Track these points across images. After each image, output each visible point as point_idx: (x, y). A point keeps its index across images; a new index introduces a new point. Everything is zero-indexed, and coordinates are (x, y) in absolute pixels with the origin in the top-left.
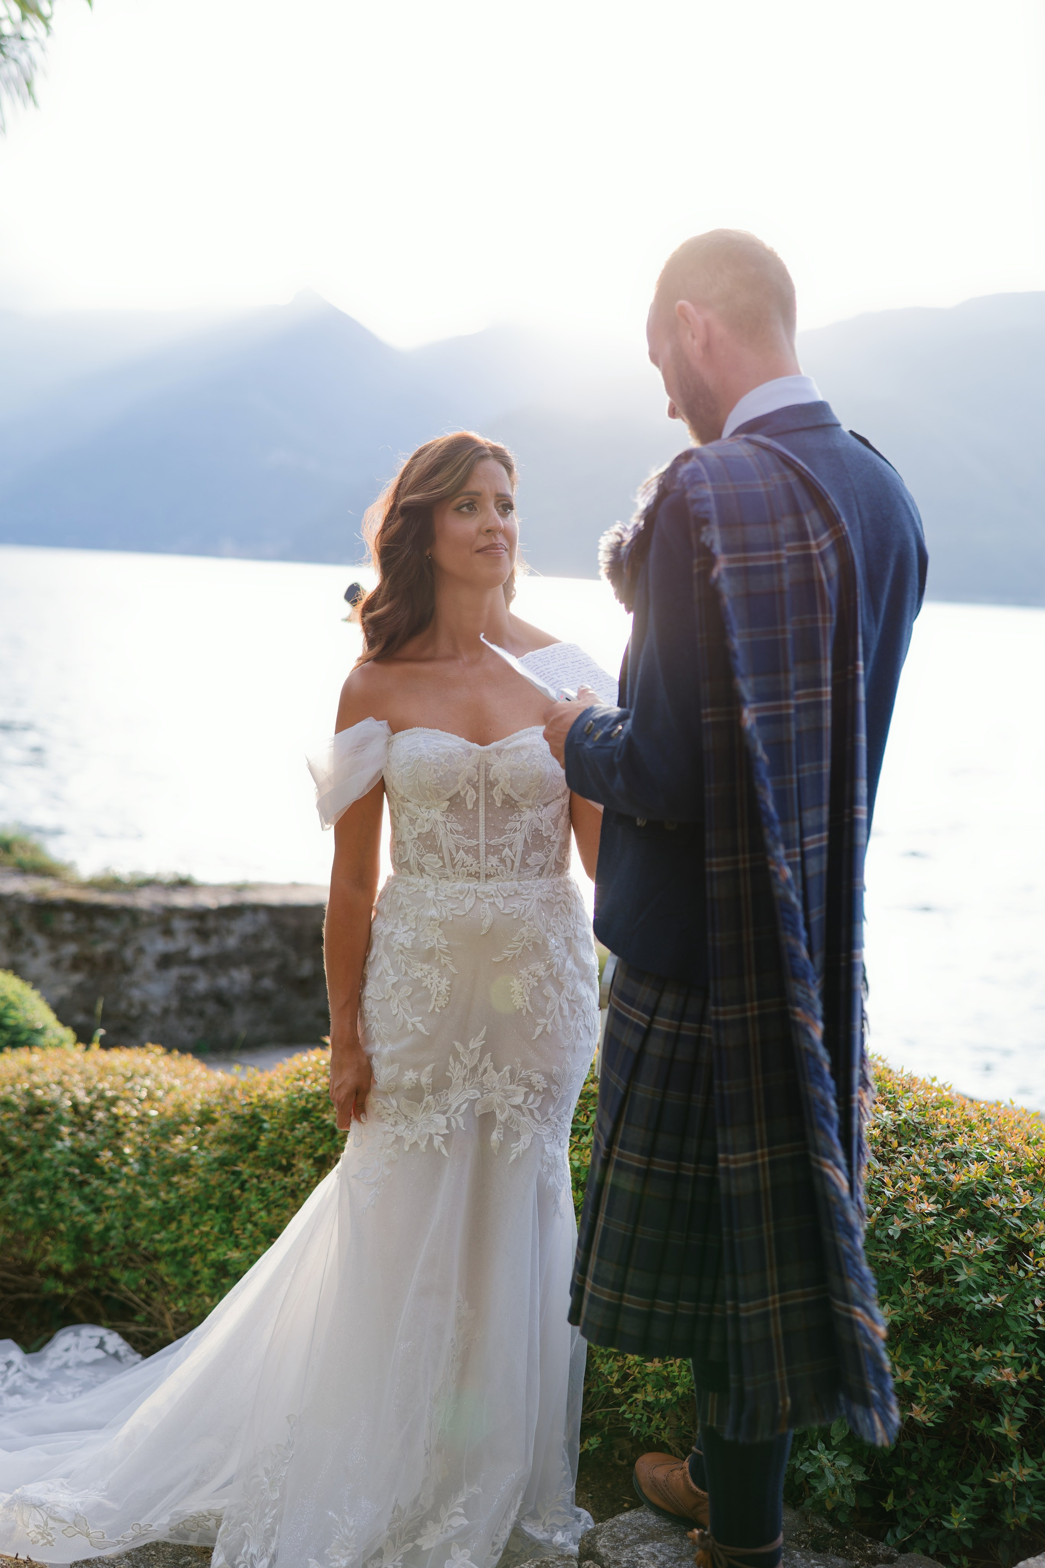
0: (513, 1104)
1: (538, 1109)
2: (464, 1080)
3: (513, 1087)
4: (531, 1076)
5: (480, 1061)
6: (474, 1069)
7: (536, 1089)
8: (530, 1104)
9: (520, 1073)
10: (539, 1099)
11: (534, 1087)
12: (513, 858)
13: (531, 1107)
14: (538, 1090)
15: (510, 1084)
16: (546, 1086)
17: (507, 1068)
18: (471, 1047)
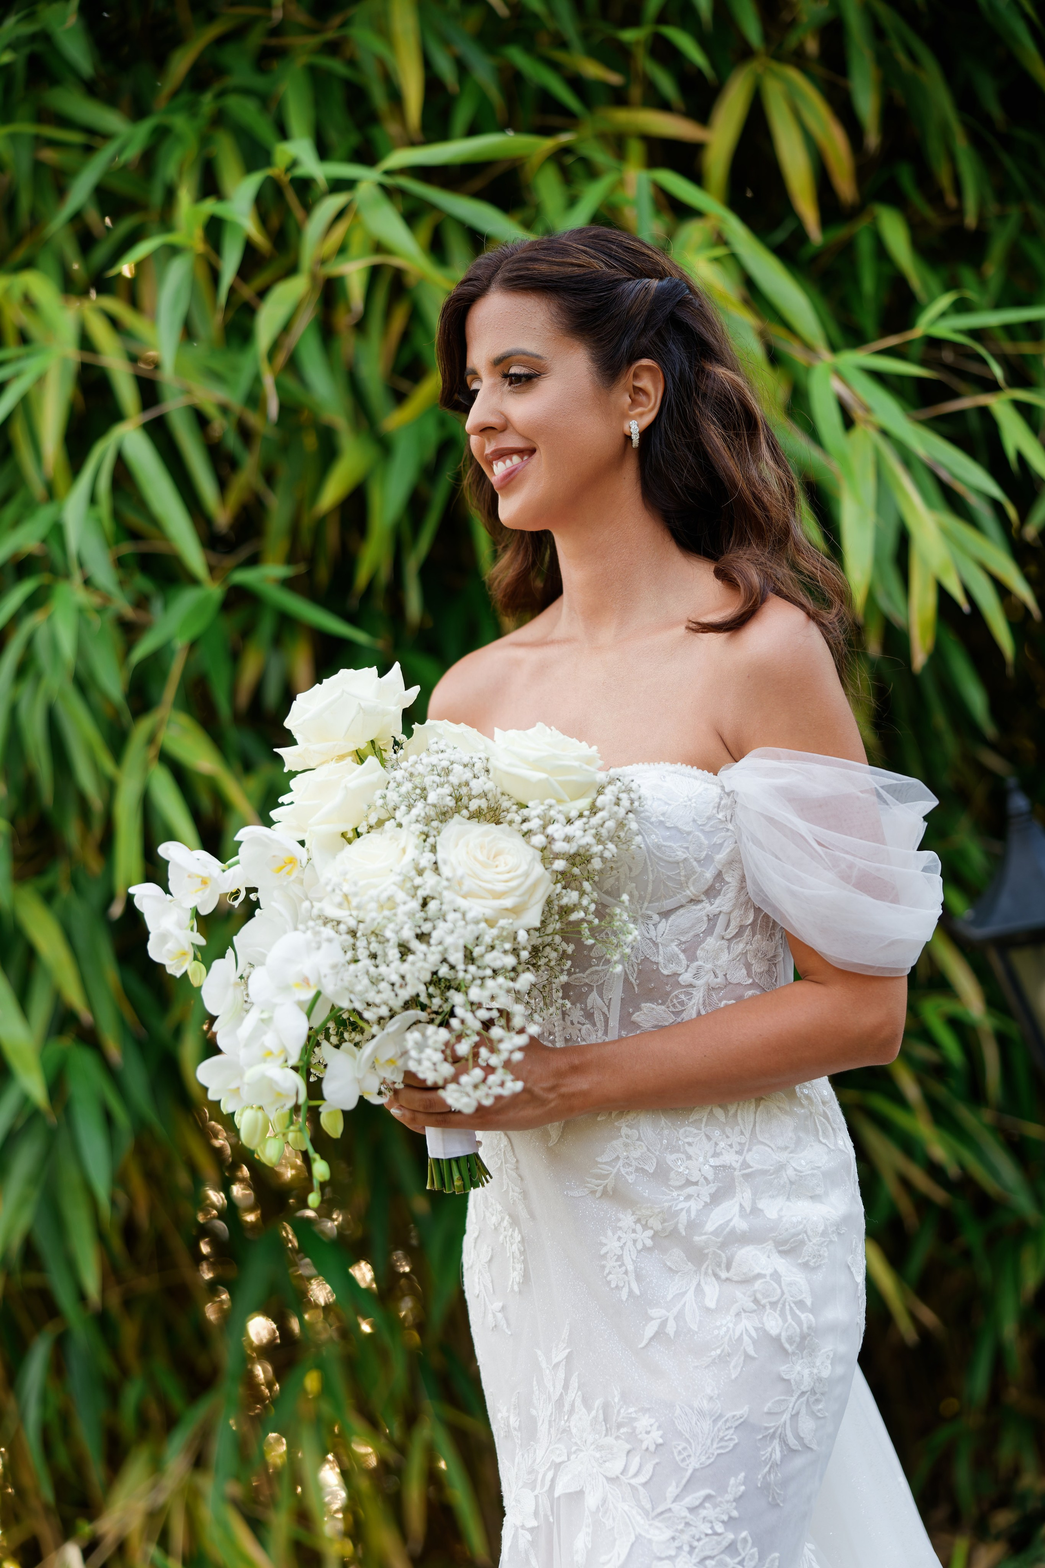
0: (609, 1475)
1: (644, 1485)
2: (550, 1422)
3: (610, 1440)
4: (635, 1419)
5: (566, 1387)
6: (560, 1402)
7: (644, 1447)
8: (636, 1475)
9: (619, 1411)
10: (649, 1468)
11: (642, 1441)
12: (605, 1009)
13: (633, 1481)
14: (647, 1449)
15: (606, 1435)
16: (660, 1441)
17: (598, 1403)
18: (555, 1361)
